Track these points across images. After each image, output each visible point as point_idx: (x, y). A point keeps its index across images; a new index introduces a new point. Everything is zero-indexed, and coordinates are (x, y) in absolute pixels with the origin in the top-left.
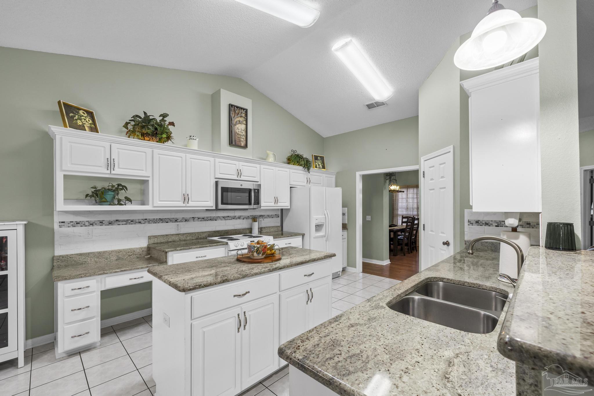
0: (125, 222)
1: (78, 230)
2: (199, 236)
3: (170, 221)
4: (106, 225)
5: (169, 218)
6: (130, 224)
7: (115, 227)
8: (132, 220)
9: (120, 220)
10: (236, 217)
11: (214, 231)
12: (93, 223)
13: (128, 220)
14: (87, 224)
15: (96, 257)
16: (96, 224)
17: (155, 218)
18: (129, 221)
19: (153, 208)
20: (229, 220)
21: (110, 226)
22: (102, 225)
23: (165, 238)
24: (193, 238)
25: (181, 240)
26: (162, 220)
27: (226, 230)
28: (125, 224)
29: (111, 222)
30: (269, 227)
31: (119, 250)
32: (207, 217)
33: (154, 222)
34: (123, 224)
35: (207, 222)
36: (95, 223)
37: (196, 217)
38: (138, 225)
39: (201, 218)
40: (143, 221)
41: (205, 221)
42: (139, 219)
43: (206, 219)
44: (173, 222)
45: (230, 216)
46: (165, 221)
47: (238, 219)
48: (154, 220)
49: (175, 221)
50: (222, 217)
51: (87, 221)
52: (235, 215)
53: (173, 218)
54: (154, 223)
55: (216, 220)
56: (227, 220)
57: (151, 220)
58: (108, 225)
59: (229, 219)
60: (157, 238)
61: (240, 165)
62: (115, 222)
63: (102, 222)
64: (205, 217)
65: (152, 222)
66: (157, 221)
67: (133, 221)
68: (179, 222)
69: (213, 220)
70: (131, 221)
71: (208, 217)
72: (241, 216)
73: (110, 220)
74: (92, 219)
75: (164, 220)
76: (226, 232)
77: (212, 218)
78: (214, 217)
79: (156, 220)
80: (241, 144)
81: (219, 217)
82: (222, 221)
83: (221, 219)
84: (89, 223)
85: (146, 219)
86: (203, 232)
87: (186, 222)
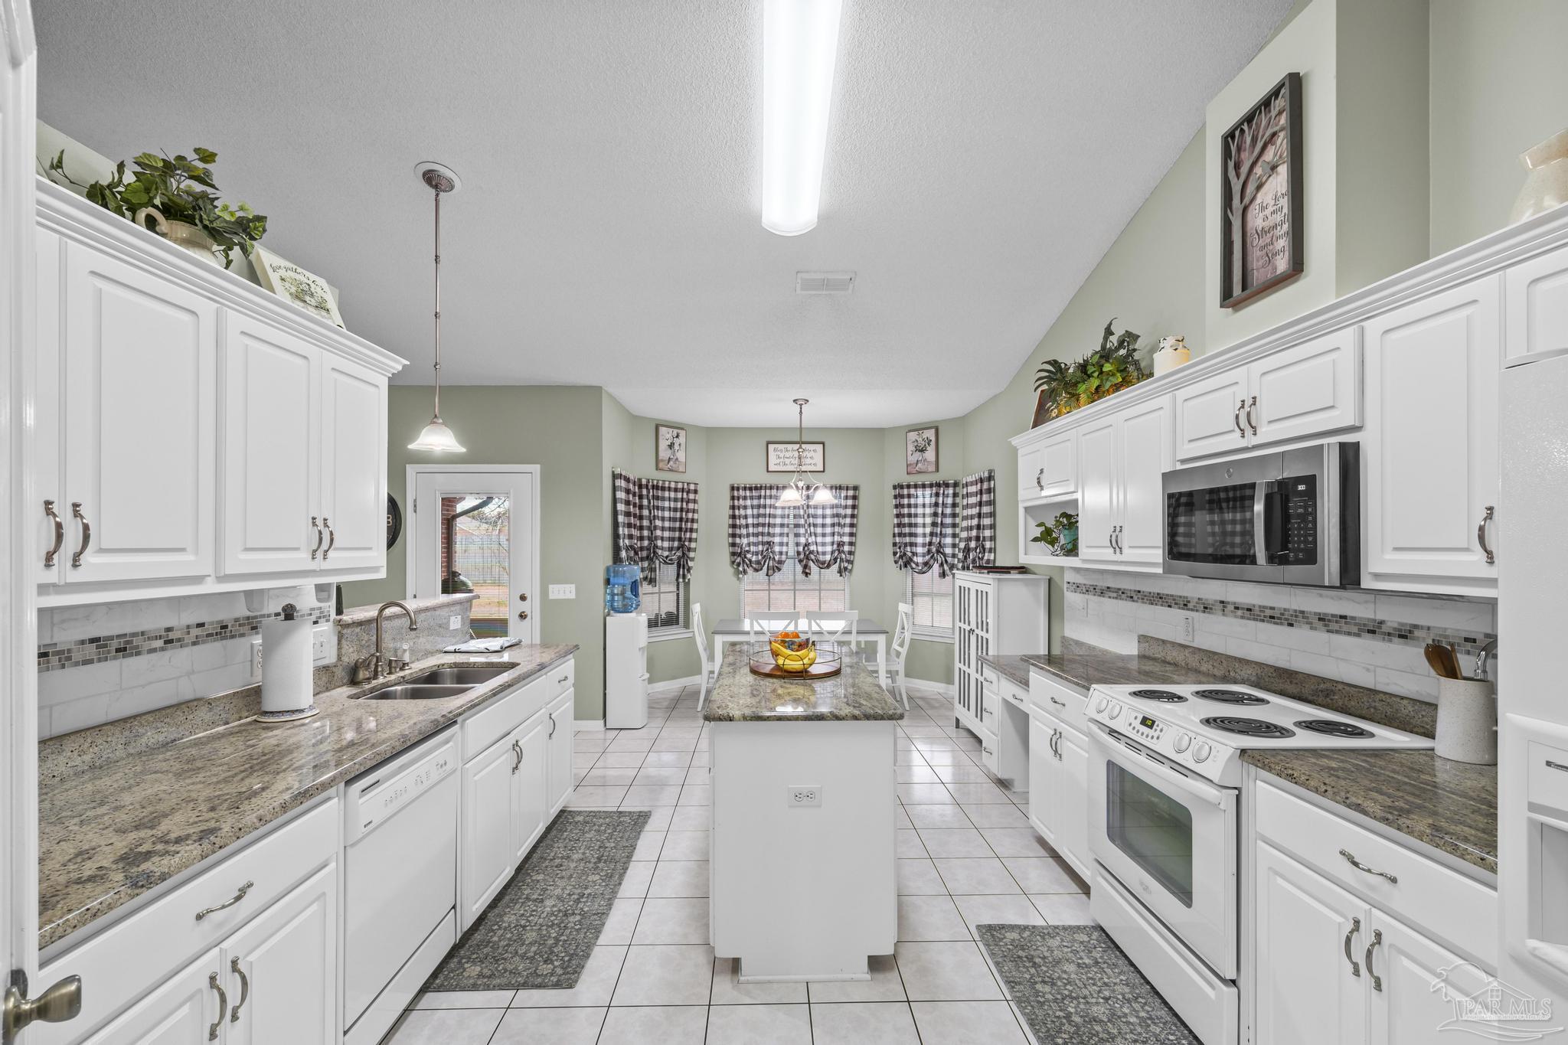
0: (1115, 592)
2: (1231, 669)
3: (1176, 604)
5: (1173, 596)
6: (1121, 599)
7: (1106, 602)
10: (1385, 628)
11: (1277, 669)
13: (1119, 589)
14: (1084, 589)
17: (1151, 590)
20: (1349, 634)
21: (1102, 599)
22: (1095, 595)
23: (1161, 649)
24: (1216, 672)
27: (1324, 680)
28: (1116, 598)
29: (1103, 590)
32: (1260, 607)
33: (1150, 600)
34: (1113, 597)
36: (1090, 590)
37: (1228, 603)
39: (1242, 609)
40: (1136, 595)
41: (1254, 619)
42: (1131, 590)
43: (1258, 615)
44: (1180, 608)
45: (1353, 618)
46: (1167, 602)
47: (1396, 640)
48: (1150, 597)
49: (1184, 605)
50: (1315, 614)
51: (1084, 585)
53: (1180, 597)
54: (1149, 604)
55: (1291, 625)
56: (1337, 632)
57: (1146, 596)
58: (1100, 596)
59: (1345, 628)
60: (1148, 644)
62: (1106, 591)
63: (1095, 589)
64: (1254, 606)
65: (1147, 600)
66: (1153, 601)
67: (1124, 593)
68: (1192, 610)
69: (1281, 624)
70: (1122, 593)
71: (1265, 607)
72: (1416, 627)
75: (1165, 599)
76: (1322, 686)
77: (1277, 614)
78: (1285, 610)
79: (1153, 597)
81: (1302, 612)
82: (1313, 633)
83: (1311, 623)
85: (1140, 592)
86: (1240, 660)
87: (1204, 612)
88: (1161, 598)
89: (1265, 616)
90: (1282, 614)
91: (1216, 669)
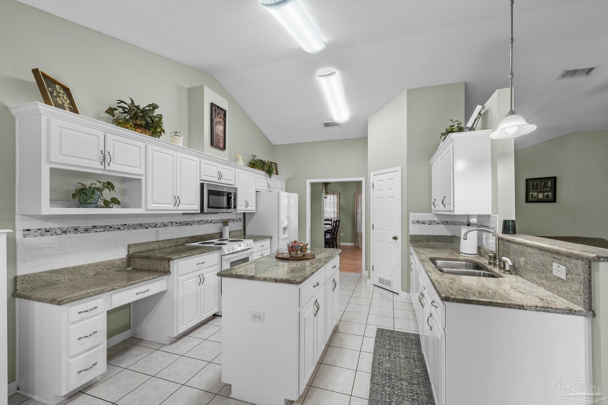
0: (103, 228)
1: (48, 239)
2: (177, 242)
3: (150, 226)
4: (81, 233)
5: (148, 223)
6: (108, 231)
7: (92, 235)
8: (111, 225)
9: (97, 226)
10: (209, 221)
11: (191, 237)
12: (66, 230)
13: (106, 226)
14: (59, 232)
15: (70, 273)
16: (69, 232)
17: (135, 223)
18: (108, 228)
19: (146, 211)
20: (203, 224)
21: (86, 234)
22: (77, 233)
23: (145, 246)
24: (172, 245)
25: (161, 247)
26: (142, 225)
27: (201, 235)
28: (103, 231)
29: (87, 229)
30: (235, 231)
31: (97, 263)
32: (183, 222)
33: (134, 227)
34: (101, 231)
35: (183, 226)
36: (68, 230)
37: (173, 222)
38: (117, 232)
39: (178, 223)
40: (123, 227)
41: (182, 226)
42: (118, 225)
43: (183, 224)
44: (152, 228)
45: (204, 220)
46: (145, 227)
47: (210, 223)
48: (133, 226)
49: (155, 226)
50: (197, 221)
51: (59, 228)
52: (208, 219)
53: (153, 223)
54: (133, 229)
55: (191, 225)
56: (201, 224)
57: (130, 226)
58: (84, 233)
60: (137, 247)
61: (221, 167)
62: (92, 228)
63: (77, 229)
65: (132, 228)
66: (136, 227)
67: (111, 227)
68: (159, 227)
69: (189, 225)
70: (110, 227)
71: (185, 221)
72: (212, 220)
73: (86, 227)
74: (65, 226)
75: (144, 225)
76: (200, 237)
77: (188, 223)
78: (190, 221)
80: (220, 146)
81: (194, 221)
82: (197, 225)
83: (196, 223)
84: (61, 230)
85: (125, 225)
86: (180, 238)
87: (164, 227)
88: (141, 225)
89: (185, 224)
90: (189, 223)
91: (172, 244)
